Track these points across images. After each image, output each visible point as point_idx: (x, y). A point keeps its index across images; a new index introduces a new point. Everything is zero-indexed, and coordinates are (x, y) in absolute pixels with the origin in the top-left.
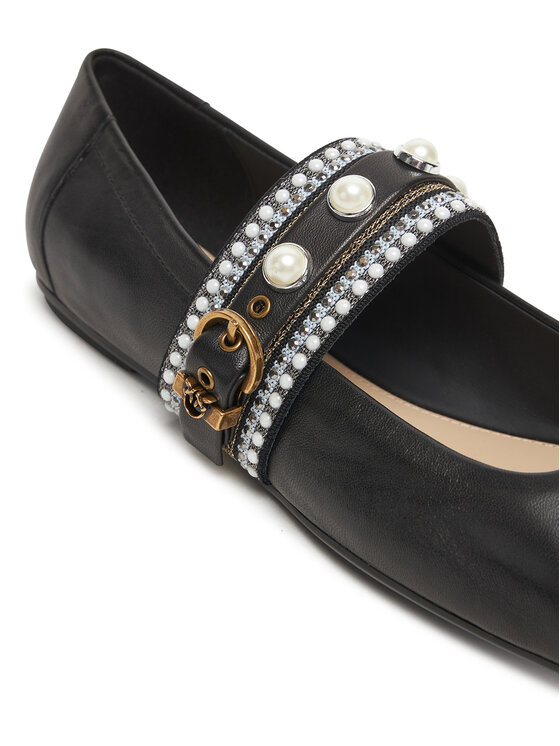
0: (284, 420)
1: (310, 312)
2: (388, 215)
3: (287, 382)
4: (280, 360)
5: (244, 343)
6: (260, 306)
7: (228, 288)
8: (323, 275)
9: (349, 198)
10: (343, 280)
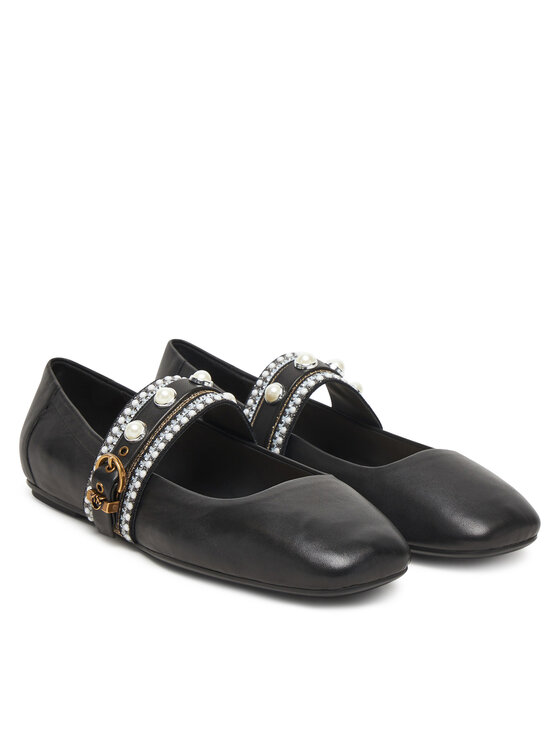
0: (138, 504)
1: (147, 451)
2: (183, 404)
3: (138, 484)
4: (135, 476)
5: (116, 468)
6: (124, 451)
7: (112, 448)
8: (153, 433)
9: (163, 397)
10: (162, 434)
